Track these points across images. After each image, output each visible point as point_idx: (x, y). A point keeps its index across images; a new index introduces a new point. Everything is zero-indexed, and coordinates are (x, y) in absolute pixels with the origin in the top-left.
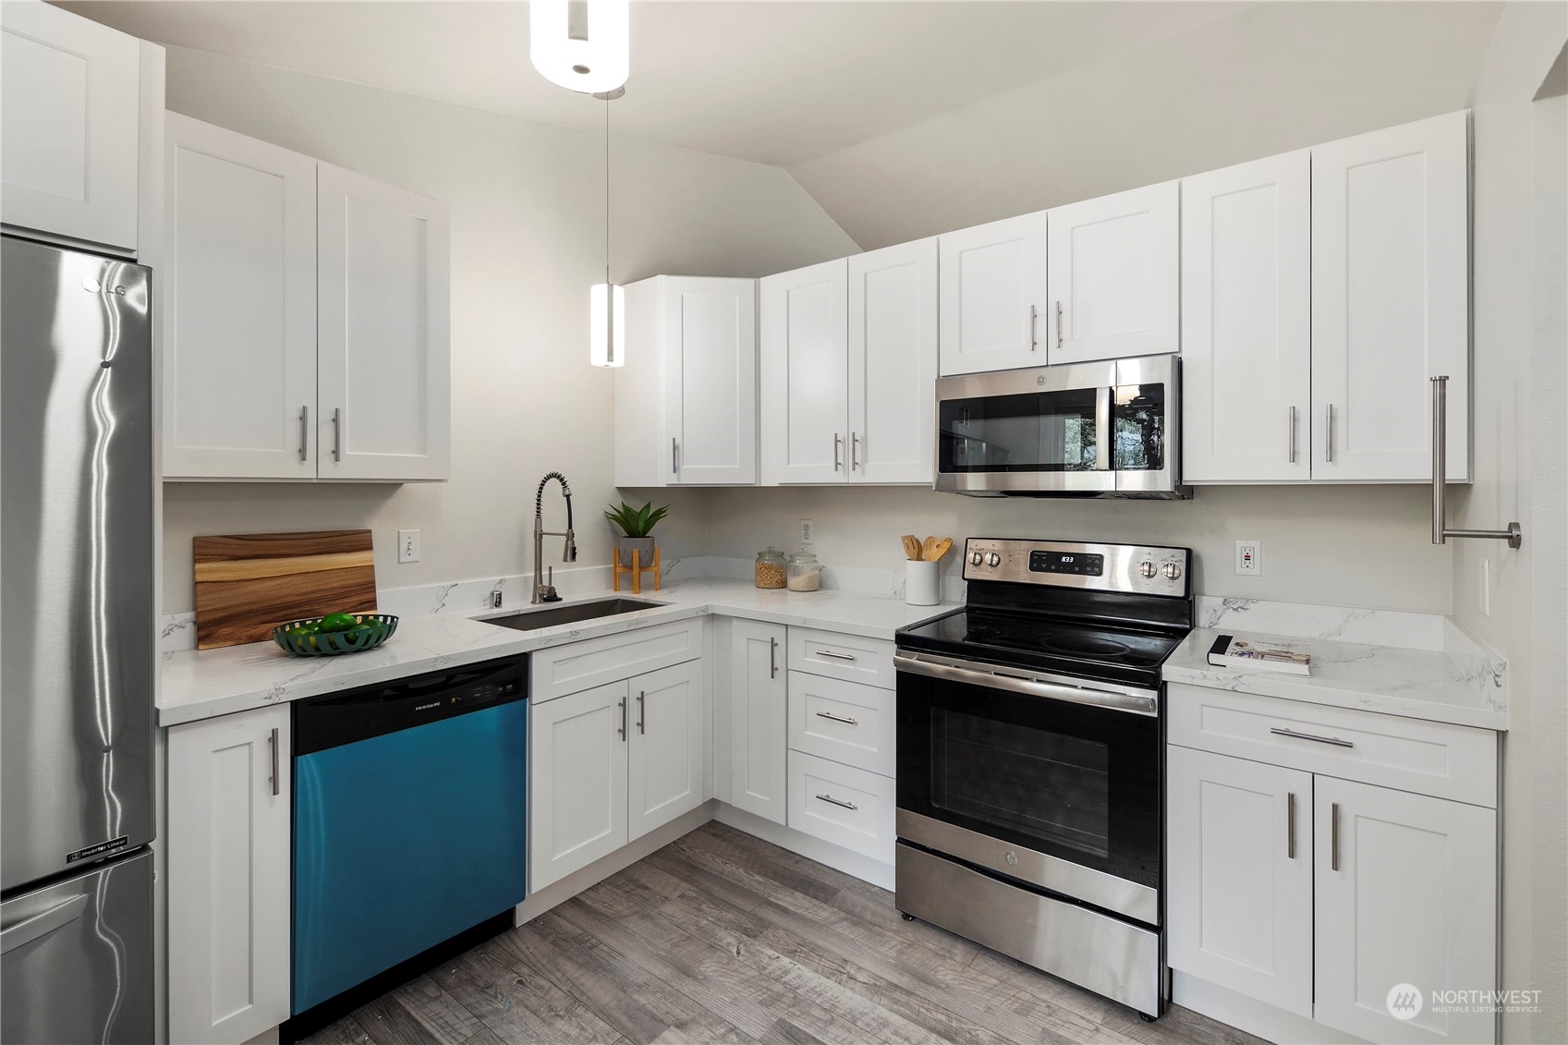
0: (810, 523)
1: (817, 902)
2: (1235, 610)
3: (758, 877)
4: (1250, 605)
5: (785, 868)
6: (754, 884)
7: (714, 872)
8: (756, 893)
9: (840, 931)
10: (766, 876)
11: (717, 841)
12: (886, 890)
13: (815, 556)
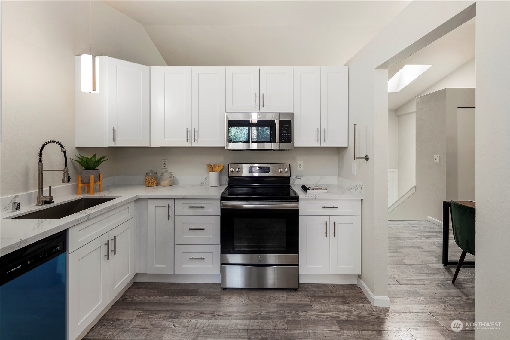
0: (166, 161)
1: (193, 296)
2: (298, 179)
3: (166, 297)
4: (302, 177)
5: (174, 289)
6: (166, 300)
7: (146, 302)
8: (169, 303)
9: (206, 302)
10: (169, 295)
11: (141, 290)
12: (213, 283)
13: (171, 173)
